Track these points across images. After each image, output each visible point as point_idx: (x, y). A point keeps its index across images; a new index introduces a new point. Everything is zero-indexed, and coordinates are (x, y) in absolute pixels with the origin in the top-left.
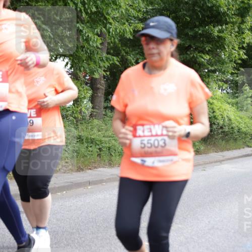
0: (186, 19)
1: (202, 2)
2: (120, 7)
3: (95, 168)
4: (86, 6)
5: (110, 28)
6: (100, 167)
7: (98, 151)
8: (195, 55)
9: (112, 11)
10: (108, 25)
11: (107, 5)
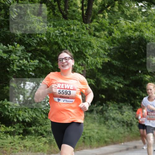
0: (135, 53)
1: (144, 42)
2: (94, 48)
3: (81, 149)
4: (72, 48)
5: (88, 60)
6: (84, 149)
7: (83, 139)
8: (142, 76)
9: (88, 51)
10: (87, 59)
11: (85, 47)
